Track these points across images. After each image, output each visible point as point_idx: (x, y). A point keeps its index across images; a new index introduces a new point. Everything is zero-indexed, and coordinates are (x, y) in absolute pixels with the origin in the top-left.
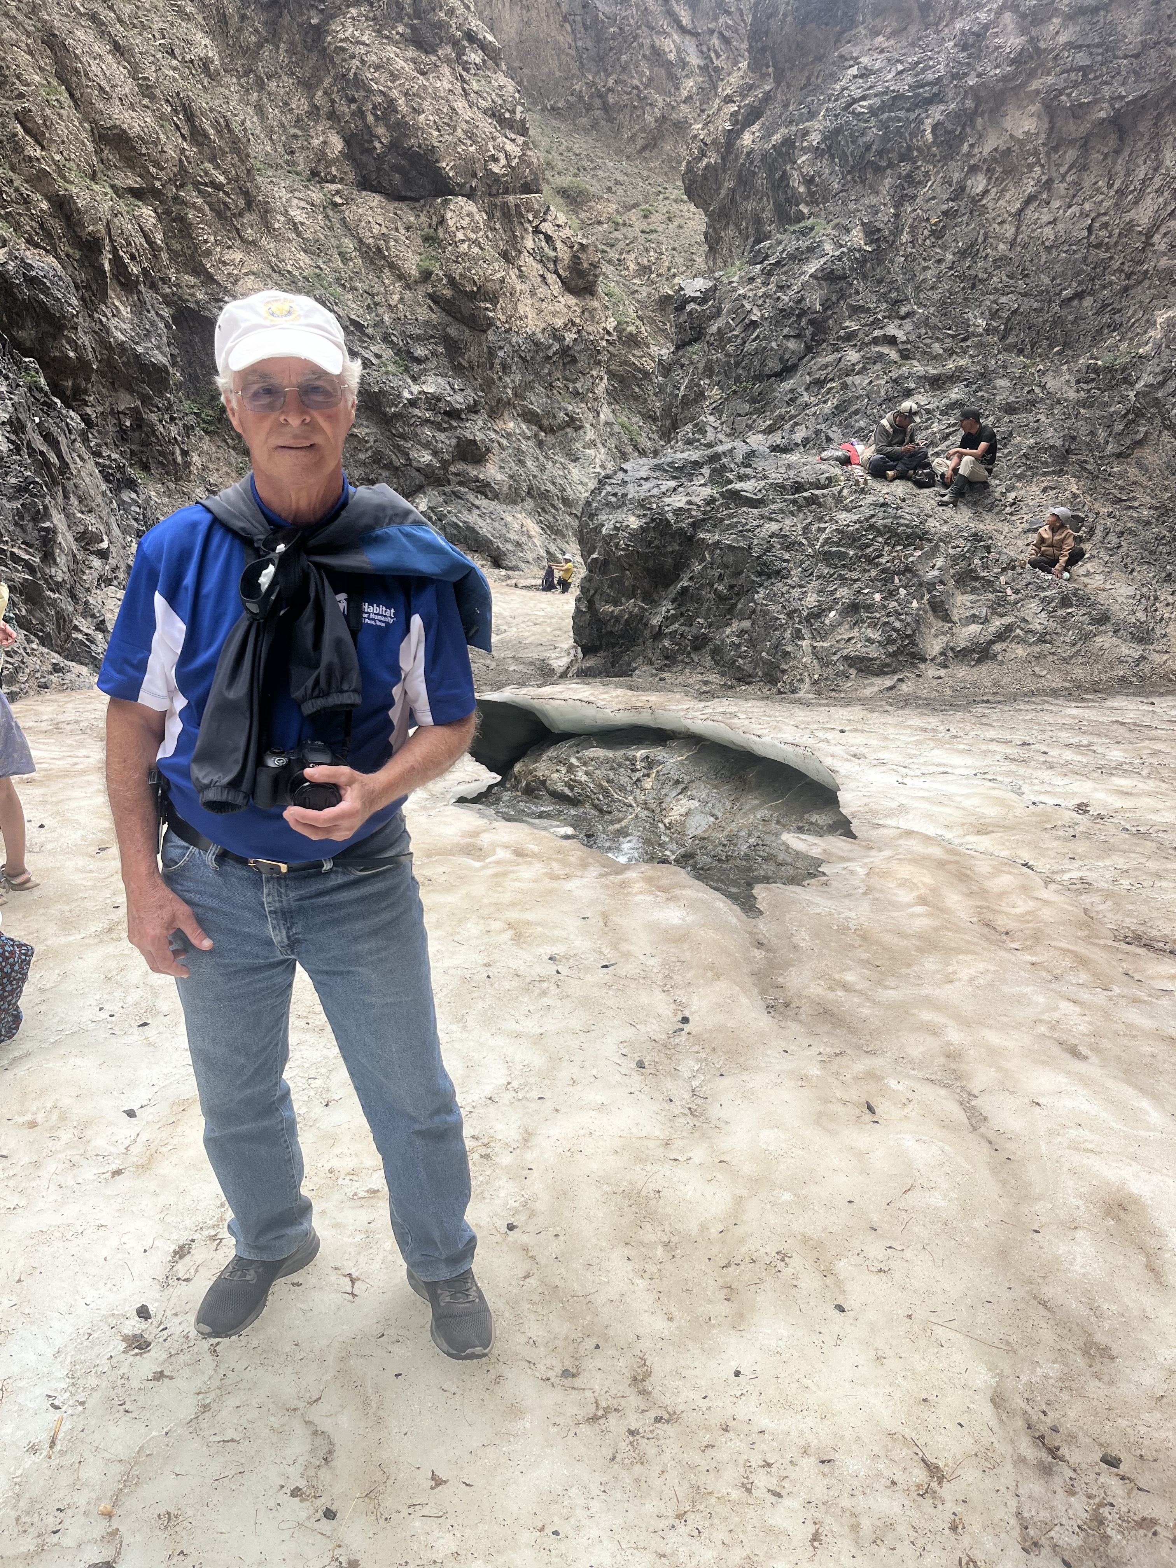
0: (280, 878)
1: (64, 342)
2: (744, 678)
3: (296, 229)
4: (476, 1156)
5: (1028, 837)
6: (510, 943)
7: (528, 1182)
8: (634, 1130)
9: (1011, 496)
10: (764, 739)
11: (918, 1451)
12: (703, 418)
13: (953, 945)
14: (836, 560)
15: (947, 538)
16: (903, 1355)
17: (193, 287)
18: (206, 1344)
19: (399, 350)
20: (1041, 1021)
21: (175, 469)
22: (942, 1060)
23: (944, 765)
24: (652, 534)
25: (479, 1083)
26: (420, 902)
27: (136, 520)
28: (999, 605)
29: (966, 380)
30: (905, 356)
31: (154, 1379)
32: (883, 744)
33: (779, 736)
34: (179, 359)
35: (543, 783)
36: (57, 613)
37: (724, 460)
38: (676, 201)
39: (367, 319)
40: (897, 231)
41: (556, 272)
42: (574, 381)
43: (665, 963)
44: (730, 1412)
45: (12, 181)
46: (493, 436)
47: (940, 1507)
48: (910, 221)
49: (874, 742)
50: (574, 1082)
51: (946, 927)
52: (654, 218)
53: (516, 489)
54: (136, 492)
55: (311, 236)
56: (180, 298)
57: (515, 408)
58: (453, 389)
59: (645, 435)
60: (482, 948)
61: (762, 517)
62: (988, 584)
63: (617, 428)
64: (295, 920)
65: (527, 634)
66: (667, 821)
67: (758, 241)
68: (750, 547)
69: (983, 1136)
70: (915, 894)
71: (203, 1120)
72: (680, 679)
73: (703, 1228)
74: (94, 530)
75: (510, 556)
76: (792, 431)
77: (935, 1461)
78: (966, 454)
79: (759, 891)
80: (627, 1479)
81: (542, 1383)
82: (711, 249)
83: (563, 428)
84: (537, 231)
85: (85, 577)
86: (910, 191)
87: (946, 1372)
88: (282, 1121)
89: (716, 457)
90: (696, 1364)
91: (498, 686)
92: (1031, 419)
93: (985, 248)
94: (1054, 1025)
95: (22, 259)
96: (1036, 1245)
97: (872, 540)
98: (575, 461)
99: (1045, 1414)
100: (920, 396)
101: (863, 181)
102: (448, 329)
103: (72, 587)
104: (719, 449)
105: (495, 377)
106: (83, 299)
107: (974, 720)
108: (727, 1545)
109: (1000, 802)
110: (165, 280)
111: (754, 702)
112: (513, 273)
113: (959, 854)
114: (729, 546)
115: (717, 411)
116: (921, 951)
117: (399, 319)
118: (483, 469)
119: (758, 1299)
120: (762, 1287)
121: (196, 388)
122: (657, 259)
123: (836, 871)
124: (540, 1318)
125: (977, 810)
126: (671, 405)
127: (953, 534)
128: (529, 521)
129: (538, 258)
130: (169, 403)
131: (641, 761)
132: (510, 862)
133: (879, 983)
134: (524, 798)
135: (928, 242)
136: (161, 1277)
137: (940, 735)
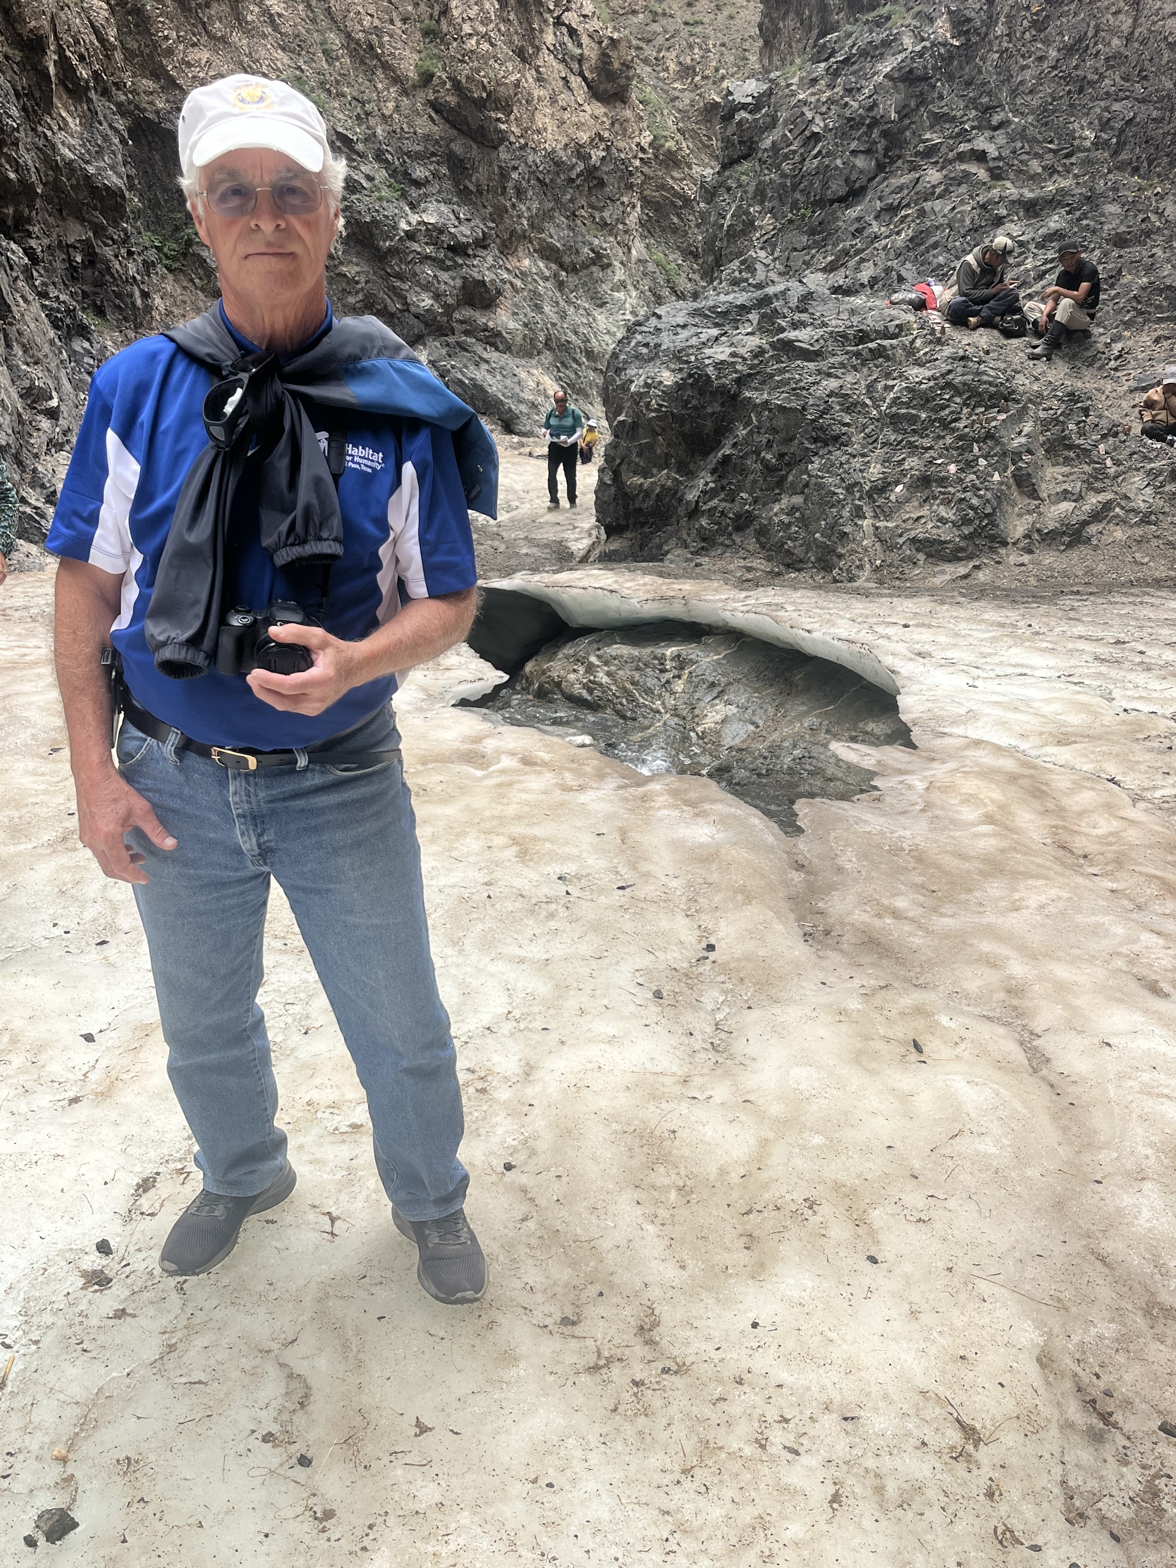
0: (248, 775)
1: (3, 161)
2: (794, 564)
3: (272, 22)
4: (471, 1090)
5: (1116, 749)
6: (514, 860)
7: (529, 1119)
8: (648, 1065)
9: (1117, 347)
10: (815, 635)
11: (952, 1410)
12: (752, 253)
13: (1022, 869)
14: (905, 425)
15: (1037, 399)
16: (939, 1310)
17: (151, 93)
18: (172, 1281)
19: (395, 171)
20: (1119, 954)
21: (134, 315)
22: (1002, 995)
23: (1022, 666)
24: (689, 392)
25: (476, 1011)
26: (412, 813)
28: (1096, 479)
29: (1068, 205)
30: (996, 175)
31: (115, 1317)
32: (953, 641)
33: (832, 630)
34: (136, 182)
35: (558, 685)
37: (776, 304)
39: (357, 133)
40: (991, 21)
41: (581, 74)
42: (601, 209)
43: (690, 885)
44: (745, 1364)
46: (505, 276)
47: (975, 1471)
48: (1006, 9)
49: (942, 639)
50: (582, 1012)
51: (1015, 849)
52: (698, 6)
53: (531, 339)
54: (88, 340)
55: (290, 31)
56: (137, 107)
57: (531, 242)
58: (458, 218)
59: (684, 275)
60: (483, 865)
61: (819, 372)
62: (1085, 454)
63: (651, 267)
64: (265, 826)
65: (542, 511)
66: (699, 729)
67: (823, 34)
68: (804, 408)
69: (1044, 1079)
70: (981, 811)
71: (167, 1047)
72: (720, 564)
73: (723, 1172)
74: (42, 385)
75: (524, 419)
76: (857, 269)
77: (972, 1422)
78: (1066, 297)
79: (802, 807)
80: (629, 1431)
81: (539, 1330)
82: (766, 43)
83: (587, 267)
84: (558, 22)
85: (32, 441)
87: (988, 1329)
89: (766, 301)
90: (710, 1315)
91: (508, 572)
92: (1144, 253)
93: (1096, 44)
94: (1134, 959)
96: (1097, 1197)
97: (948, 400)
98: (602, 305)
99: (1098, 1376)
100: (1012, 226)
102: (452, 145)
103: (18, 452)
104: (771, 290)
105: (508, 204)
106: (24, 109)
107: (1060, 614)
108: (738, 1504)
109: (1085, 708)
110: (119, 86)
111: (804, 592)
112: (530, 75)
113: (1035, 767)
114: (780, 406)
115: (769, 244)
116: (984, 874)
117: (394, 132)
118: (493, 316)
119: (781, 1248)
120: (786, 1235)
121: (157, 217)
122: (702, 57)
123: (890, 785)
124: (538, 1263)
125: (1059, 717)
126: (715, 237)
127: (1045, 393)
128: (546, 378)
129: (560, 56)
130: (126, 234)
131: (672, 660)
132: (516, 771)
133: (935, 910)
134: (536, 702)
135: (1027, 36)
136: (124, 1211)
137: (1020, 631)
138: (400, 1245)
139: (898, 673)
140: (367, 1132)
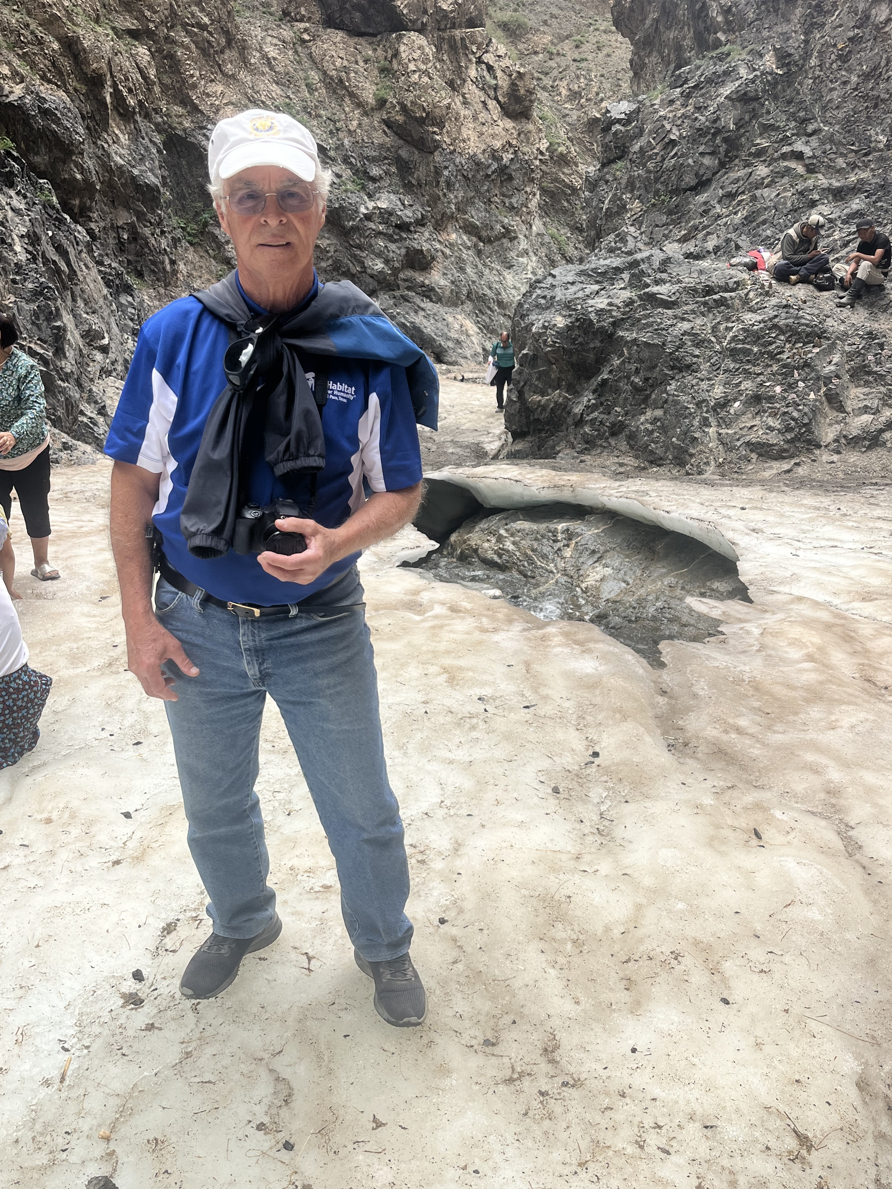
0: (254, 621)
1: (72, 166)
2: (656, 461)
3: (269, 63)
4: (414, 861)
6: (445, 684)
7: (457, 884)
8: (549, 845)
10: (672, 515)
11: (790, 1123)
12: (624, 228)
13: (837, 697)
14: (741, 356)
15: (844, 337)
16: (779, 1043)
17: (180, 116)
18: (189, 1003)
19: (357, 170)
21: (165, 276)
22: (823, 795)
23: (834, 540)
24: (577, 332)
25: (417, 800)
26: (370, 646)
27: (132, 320)
28: (890, 397)
29: (866, 191)
30: (811, 170)
31: (147, 1029)
32: (778, 520)
33: (686, 512)
34: (168, 180)
35: (476, 551)
36: (67, 399)
37: (643, 266)
38: (605, 32)
39: (330, 143)
40: (807, 56)
41: (496, 99)
42: (510, 197)
43: (579, 705)
44: (627, 1081)
45: (28, 25)
46: (438, 246)
47: (808, 1171)
48: (818, 47)
49: (771, 519)
50: (498, 802)
51: (831, 681)
52: (584, 48)
53: (457, 293)
54: (131, 295)
55: (282, 70)
56: (170, 127)
57: (457, 221)
58: (403, 204)
59: (572, 245)
60: (422, 688)
61: (676, 317)
62: (881, 378)
63: (547, 239)
64: (265, 657)
65: (464, 421)
66: (583, 586)
67: (678, 67)
68: (664, 344)
69: (857, 861)
70: (804, 651)
71: (187, 824)
72: (599, 461)
73: (607, 929)
74: (97, 328)
75: (451, 352)
76: (704, 240)
77: (805, 1132)
78: (865, 260)
79: (664, 646)
80: (537, 1131)
81: (466, 1049)
82: (636, 74)
83: (500, 239)
84: (479, 61)
85: (89, 369)
86: (820, 20)
87: (817, 1059)
88: (252, 826)
89: (635, 264)
90: (598, 1041)
91: (439, 466)
93: (887, 71)
95: (37, 93)
97: (774, 338)
98: (509, 268)
100: (823, 207)
101: (776, 11)
102: (400, 151)
103: (79, 378)
104: (638, 256)
105: (441, 194)
106: (88, 128)
107: (863, 500)
109: (884, 572)
110: (158, 111)
111: (664, 482)
112: (458, 100)
113: (845, 618)
114: (645, 342)
115: (637, 222)
116: (807, 701)
117: (357, 142)
118: (428, 276)
119: (654, 990)
120: (657, 980)
121: (183, 205)
122: (587, 85)
123: (733, 630)
124: (466, 996)
125: (863, 579)
126: (596, 217)
127: (850, 333)
128: (468, 322)
129: (480, 86)
130: (160, 218)
131: (562, 533)
132: (446, 617)
133: (769, 728)
134: (459, 564)
135: (834, 66)
136: (153, 948)
137: (832, 513)
138: (360, 979)
139: (737, 544)
140: (335, 892)
